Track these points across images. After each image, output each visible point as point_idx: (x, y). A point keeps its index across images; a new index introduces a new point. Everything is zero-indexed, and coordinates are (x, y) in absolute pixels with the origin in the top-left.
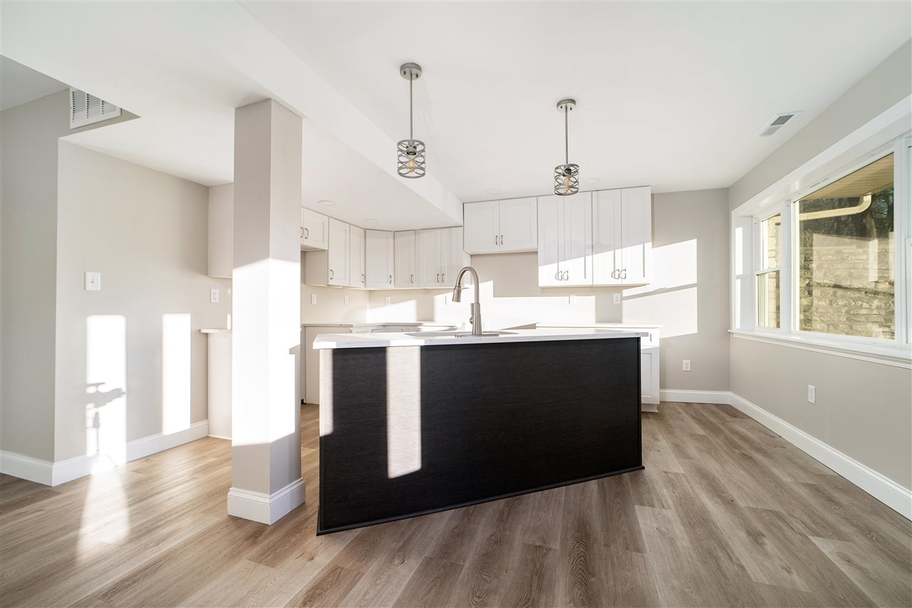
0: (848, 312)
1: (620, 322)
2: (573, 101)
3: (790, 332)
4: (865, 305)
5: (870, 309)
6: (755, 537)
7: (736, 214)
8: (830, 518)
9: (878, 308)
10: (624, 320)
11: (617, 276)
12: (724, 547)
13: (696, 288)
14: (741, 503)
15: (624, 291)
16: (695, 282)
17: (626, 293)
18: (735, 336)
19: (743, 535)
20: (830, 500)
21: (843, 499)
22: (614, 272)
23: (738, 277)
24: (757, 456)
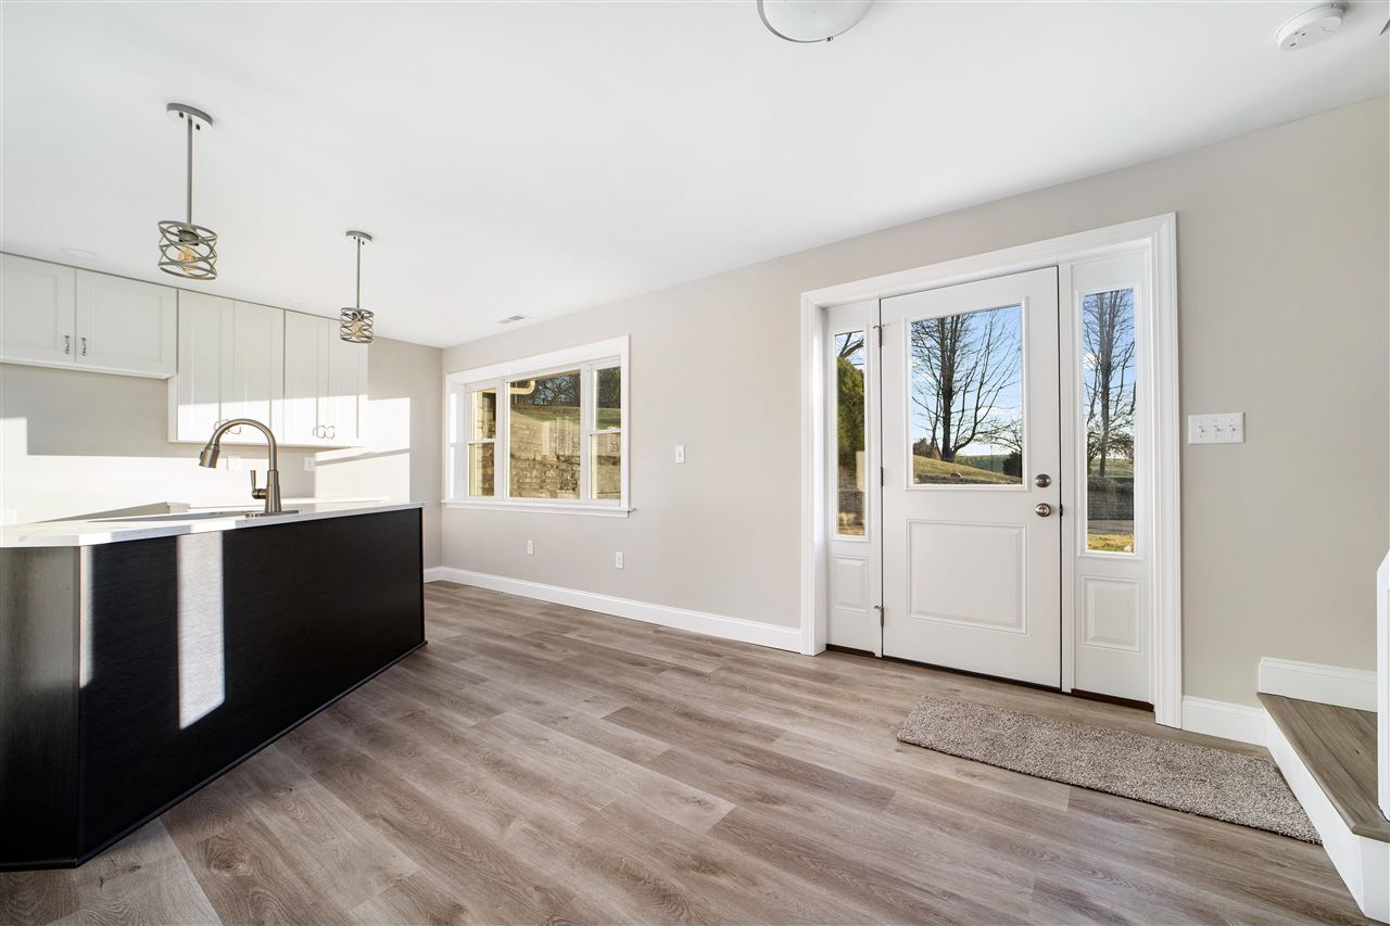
0: (518, 481)
1: (312, 495)
2: (369, 237)
3: (503, 499)
4: (529, 475)
5: (532, 478)
6: (539, 646)
7: (452, 380)
8: (564, 624)
9: (536, 477)
10: (318, 492)
11: (321, 434)
12: (530, 657)
13: (408, 455)
14: (517, 635)
15: (318, 454)
16: (408, 447)
17: (321, 456)
18: (448, 506)
19: (533, 648)
20: (557, 616)
21: (562, 613)
22: (317, 428)
23: (452, 445)
24: (499, 608)
